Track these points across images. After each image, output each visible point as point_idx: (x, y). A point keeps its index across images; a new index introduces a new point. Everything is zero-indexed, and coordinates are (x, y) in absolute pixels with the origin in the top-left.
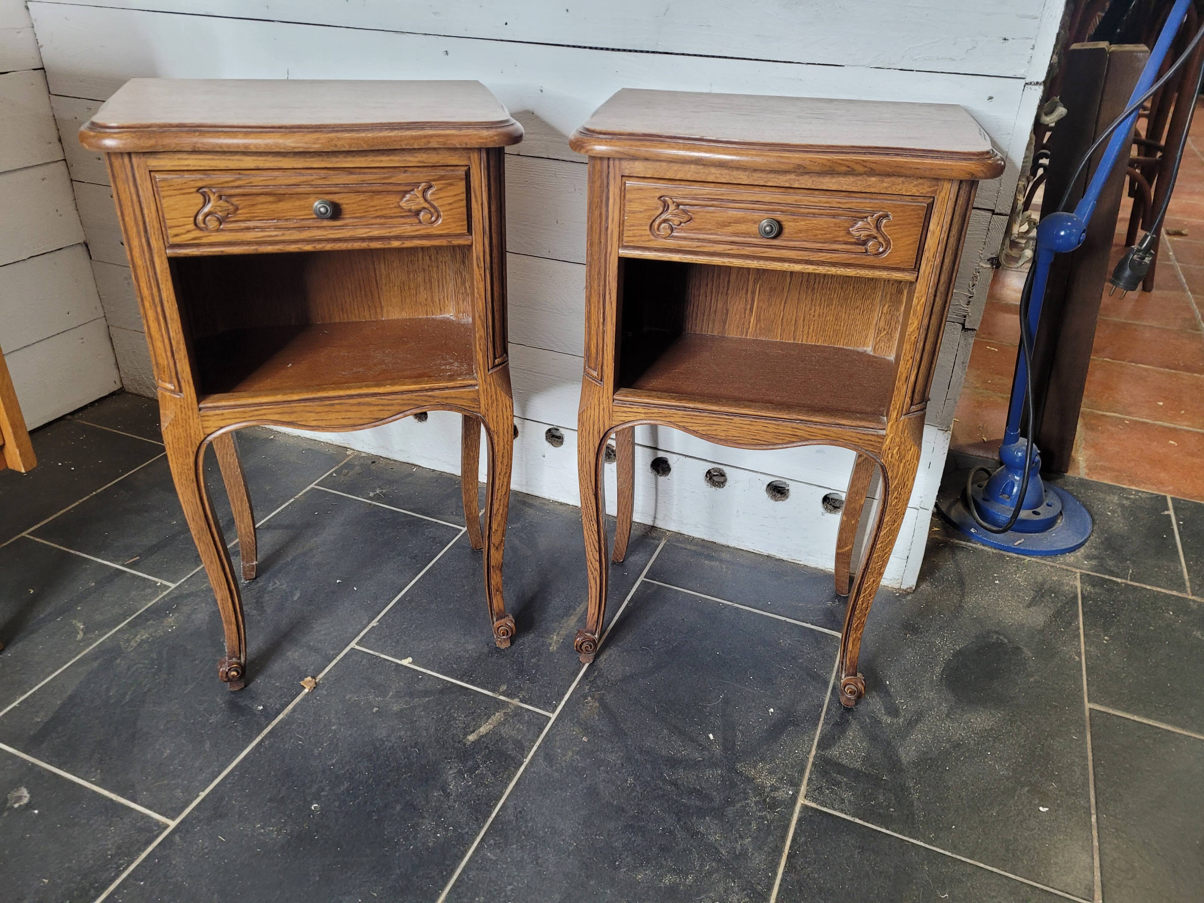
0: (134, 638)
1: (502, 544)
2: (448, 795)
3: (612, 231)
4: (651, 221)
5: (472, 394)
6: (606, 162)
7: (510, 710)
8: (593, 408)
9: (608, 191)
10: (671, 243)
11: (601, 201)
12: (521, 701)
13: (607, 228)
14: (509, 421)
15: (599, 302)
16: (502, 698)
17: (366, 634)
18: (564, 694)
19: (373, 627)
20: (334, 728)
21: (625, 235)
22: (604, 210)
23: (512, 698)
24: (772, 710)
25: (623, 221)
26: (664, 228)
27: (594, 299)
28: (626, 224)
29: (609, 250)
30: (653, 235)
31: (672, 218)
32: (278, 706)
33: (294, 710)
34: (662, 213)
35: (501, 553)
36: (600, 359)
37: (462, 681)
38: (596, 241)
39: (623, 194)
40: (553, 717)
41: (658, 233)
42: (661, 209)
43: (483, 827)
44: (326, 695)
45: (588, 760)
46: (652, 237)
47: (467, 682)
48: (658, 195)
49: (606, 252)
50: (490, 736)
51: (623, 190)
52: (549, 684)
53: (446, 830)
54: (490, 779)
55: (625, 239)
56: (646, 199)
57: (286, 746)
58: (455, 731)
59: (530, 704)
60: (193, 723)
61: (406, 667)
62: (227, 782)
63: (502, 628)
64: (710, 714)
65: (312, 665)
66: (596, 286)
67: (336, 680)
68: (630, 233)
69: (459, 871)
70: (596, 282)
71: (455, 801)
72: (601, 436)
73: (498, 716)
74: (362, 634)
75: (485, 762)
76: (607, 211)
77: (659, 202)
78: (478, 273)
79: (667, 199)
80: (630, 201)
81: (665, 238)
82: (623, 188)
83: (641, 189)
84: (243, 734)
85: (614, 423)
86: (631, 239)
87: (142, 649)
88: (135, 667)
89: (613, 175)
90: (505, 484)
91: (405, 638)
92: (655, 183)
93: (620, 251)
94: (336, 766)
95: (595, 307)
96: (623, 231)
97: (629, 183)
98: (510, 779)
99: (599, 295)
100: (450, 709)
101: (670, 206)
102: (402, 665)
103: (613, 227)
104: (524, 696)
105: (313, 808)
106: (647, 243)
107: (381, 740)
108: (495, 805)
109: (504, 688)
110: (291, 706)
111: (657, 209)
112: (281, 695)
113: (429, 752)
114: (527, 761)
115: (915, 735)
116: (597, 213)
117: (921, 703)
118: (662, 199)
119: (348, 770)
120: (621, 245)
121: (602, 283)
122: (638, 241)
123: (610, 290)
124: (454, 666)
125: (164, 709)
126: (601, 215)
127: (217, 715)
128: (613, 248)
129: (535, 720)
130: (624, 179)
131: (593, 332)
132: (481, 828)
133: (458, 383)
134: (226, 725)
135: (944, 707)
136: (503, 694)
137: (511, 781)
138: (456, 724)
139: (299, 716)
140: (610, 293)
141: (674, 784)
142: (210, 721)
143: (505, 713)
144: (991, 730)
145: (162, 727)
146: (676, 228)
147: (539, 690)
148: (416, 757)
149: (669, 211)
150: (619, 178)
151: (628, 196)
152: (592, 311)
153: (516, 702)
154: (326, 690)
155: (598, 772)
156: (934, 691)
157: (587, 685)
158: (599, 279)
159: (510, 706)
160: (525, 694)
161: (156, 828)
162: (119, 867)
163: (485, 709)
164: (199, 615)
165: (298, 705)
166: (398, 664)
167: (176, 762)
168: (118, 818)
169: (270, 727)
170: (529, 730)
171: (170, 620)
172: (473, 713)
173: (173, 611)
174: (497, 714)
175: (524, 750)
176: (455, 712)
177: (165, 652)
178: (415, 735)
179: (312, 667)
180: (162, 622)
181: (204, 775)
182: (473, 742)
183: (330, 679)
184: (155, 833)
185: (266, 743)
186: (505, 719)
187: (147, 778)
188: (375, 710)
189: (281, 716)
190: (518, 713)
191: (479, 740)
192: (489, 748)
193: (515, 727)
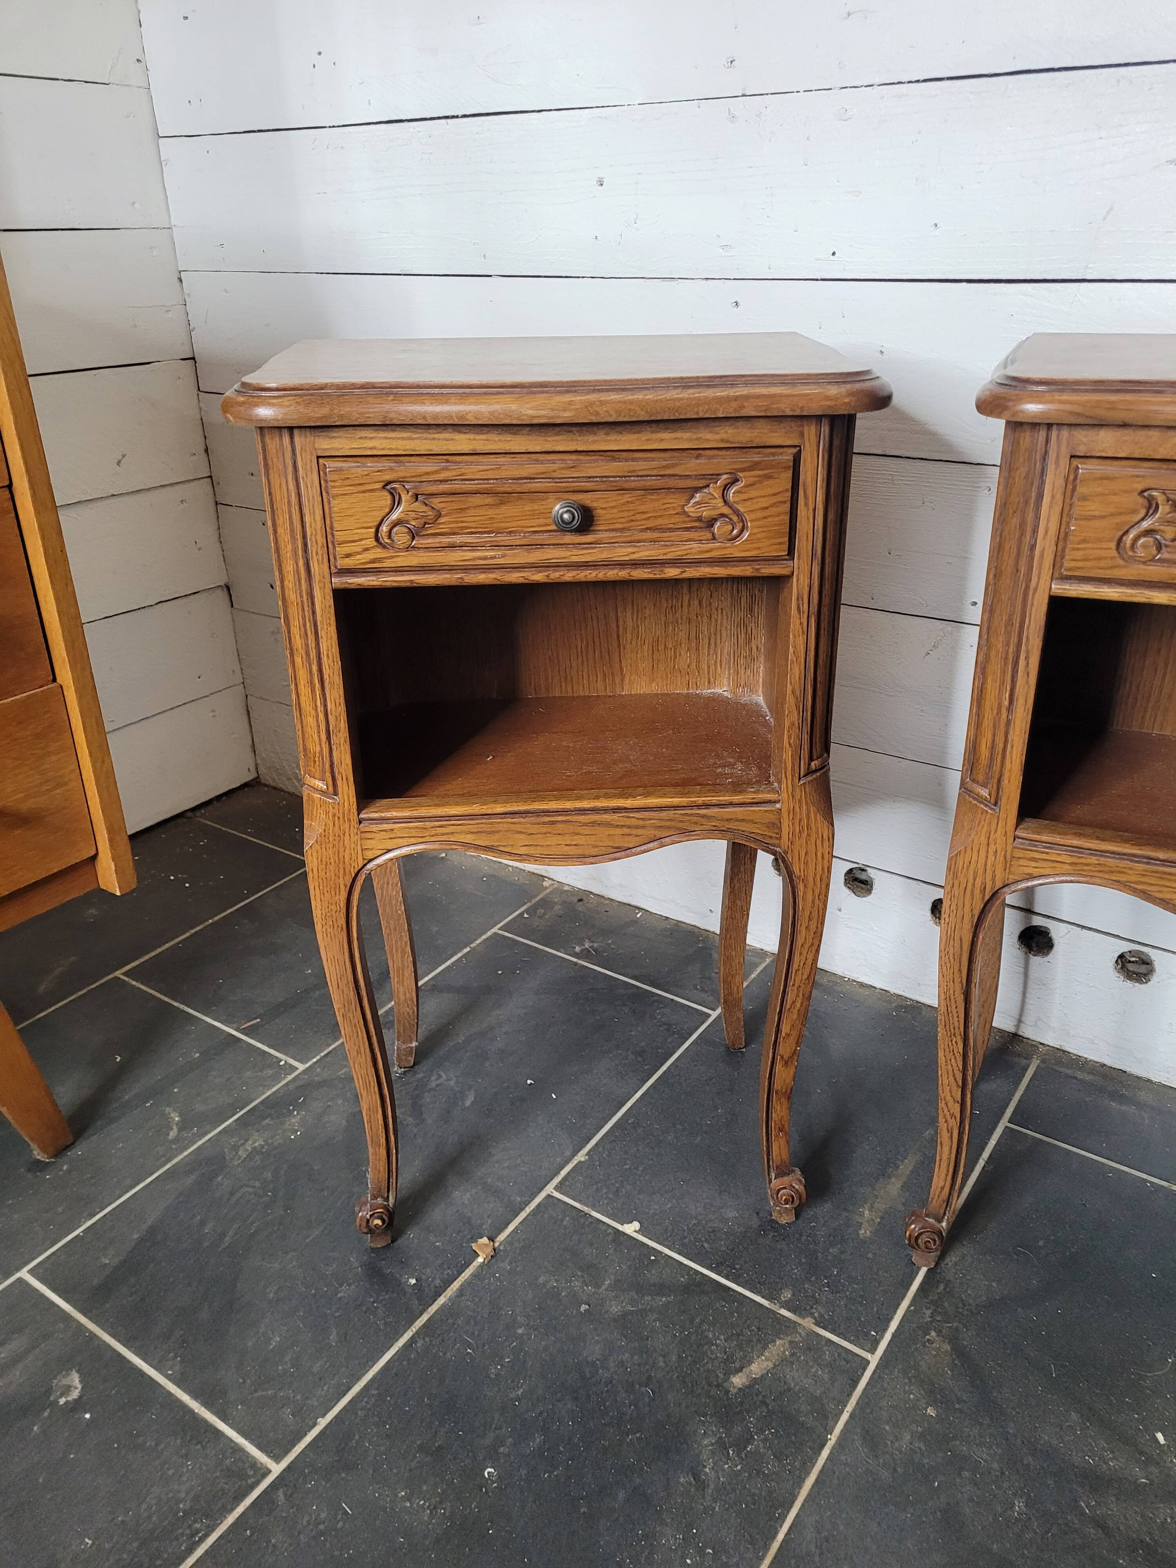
0: (244, 1144)
1: (795, 1058)
2: (702, 1485)
3: (1044, 550)
4: (1121, 533)
5: (771, 816)
6: (1043, 433)
7: (798, 1337)
8: (975, 850)
9: (1043, 483)
10: (1154, 572)
11: (1026, 503)
12: (817, 1324)
13: (1033, 547)
14: (826, 862)
15: (1004, 673)
16: (784, 1312)
17: (569, 1173)
18: (889, 1320)
19: (580, 1162)
20: (520, 1331)
21: (1067, 557)
22: (1030, 516)
23: (802, 1316)
25: (1066, 534)
26: (1144, 546)
27: (995, 666)
28: (1071, 538)
29: (1033, 584)
30: (1123, 559)
31: (1162, 528)
32: (437, 1282)
33: (461, 1291)
34: (1143, 519)
35: (792, 1071)
36: (997, 768)
37: (719, 1273)
38: (1009, 568)
39: (1070, 487)
40: (873, 1360)
41: (1130, 553)
42: (1143, 512)
44: (510, 1272)
45: (940, 1454)
46: (1122, 562)
47: (727, 1278)
48: (1140, 487)
49: (1027, 587)
50: (768, 1382)
51: (1072, 482)
52: (862, 1297)
53: (701, 1553)
54: (772, 1464)
55: (1066, 564)
56: (1115, 494)
57: (449, 1354)
58: (710, 1365)
59: (833, 1331)
60: (314, 1295)
61: (630, 1237)
62: (359, 1406)
63: (784, 1190)
65: (489, 1217)
66: (1000, 646)
67: (523, 1247)
68: (1079, 554)
70: (1001, 639)
71: (715, 1500)
72: (987, 898)
73: (780, 1346)
74: (564, 1173)
75: (762, 1431)
76: (1037, 518)
77: (1141, 500)
78: (798, 622)
79: (1154, 494)
80: (1084, 498)
81: (1144, 563)
82: (1072, 477)
83: (1107, 478)
84: (385, 1321)
85: (1012, 878)
86: (1080, 564)
87: (253, 1164)
88: (241, 1192)
89: (1055, 455)
90: (809, 962)
91: (628, 1187)
92: (1135, 467)
93: (1053, 586)
94: (523, 1401)
95: (994, 681)
96: (1063, 550)
97: (1084, 468)
98: (806, 1470)
99: (1006, 658)
101: (1160, 507)
102: (624, 1234)
103: (1045, 544)
104: (821, 1316)
105: (486, 1474)
106: (1108, 572)
107: (593, 1364)
109: (787, 1295)
110: (456, 1285)
111: (1134, 512)
112: (443, 1264)
113: (669, 1397)
114: (833, 1438)
116: (1015, 521)
118: (1146, 494)
119: (541, 1412)
120: (1056, 575)
121: (1014, 640)
122: (1092, 568)
123: (1028, 652)
124: (706, 1245)
125: (276, 1265)
126: (1023, 524)
127: (349, 1285)
128: (1042, 581)
129: (843, 1363)
130: (1075, 462)
131: (987, 722)
133: (748, 797)
134: (361, 1305)
136: (787, 1306)
137: (808, 1474)
138: (712, 1352)
139: (468, 1304)
140: (1027, 658)
141: (1101, 1525)
142: (339, 1295)
143: (792, 1343)
145: (271, 1296)
146: (1166, 546)
147: (846, 1306)
148: (649, 1404)
149: (1158, 515)
150: (1064, 462)
151: (1081, 490)
152: (989, 687)
153: (808, 1323)
154: (510, 1263)
155: (958, 1480)
157: (928, 1309)
158: (1008, 634)
159: (800, 1330)
160: (822, 1311)
161: (251, 1473)
162: (193, 1535)
163: (759, 1329)
164: (333, 1118)
165: (468, 1283)
166: (618, 1230)
167: (287, 1359)
168: (199, 1447)
169: (425, 1318)
170: (833, 1380)
171: (293, 1121)
172: (738, 1335)
173: (298, 1107)
174: (778, 1342)
175: (827, 1418)
176: (709, 1330)
177: (282, 1172)
178: (646, 1364)
179: (490, 1221)
180: (282, 1123)
181: (325, 1388)
182: (740, 1389)
183: (517, 1244)
184: (250, 1481)
185: (419, 1345)
186: (793, 1355)
187: (244, 1382)
188: (584, 1307)
189: (442, 1300)
190: (813, 1344)
191: (750, 1387)
192: (767, 1405)
193: (809, 1371)
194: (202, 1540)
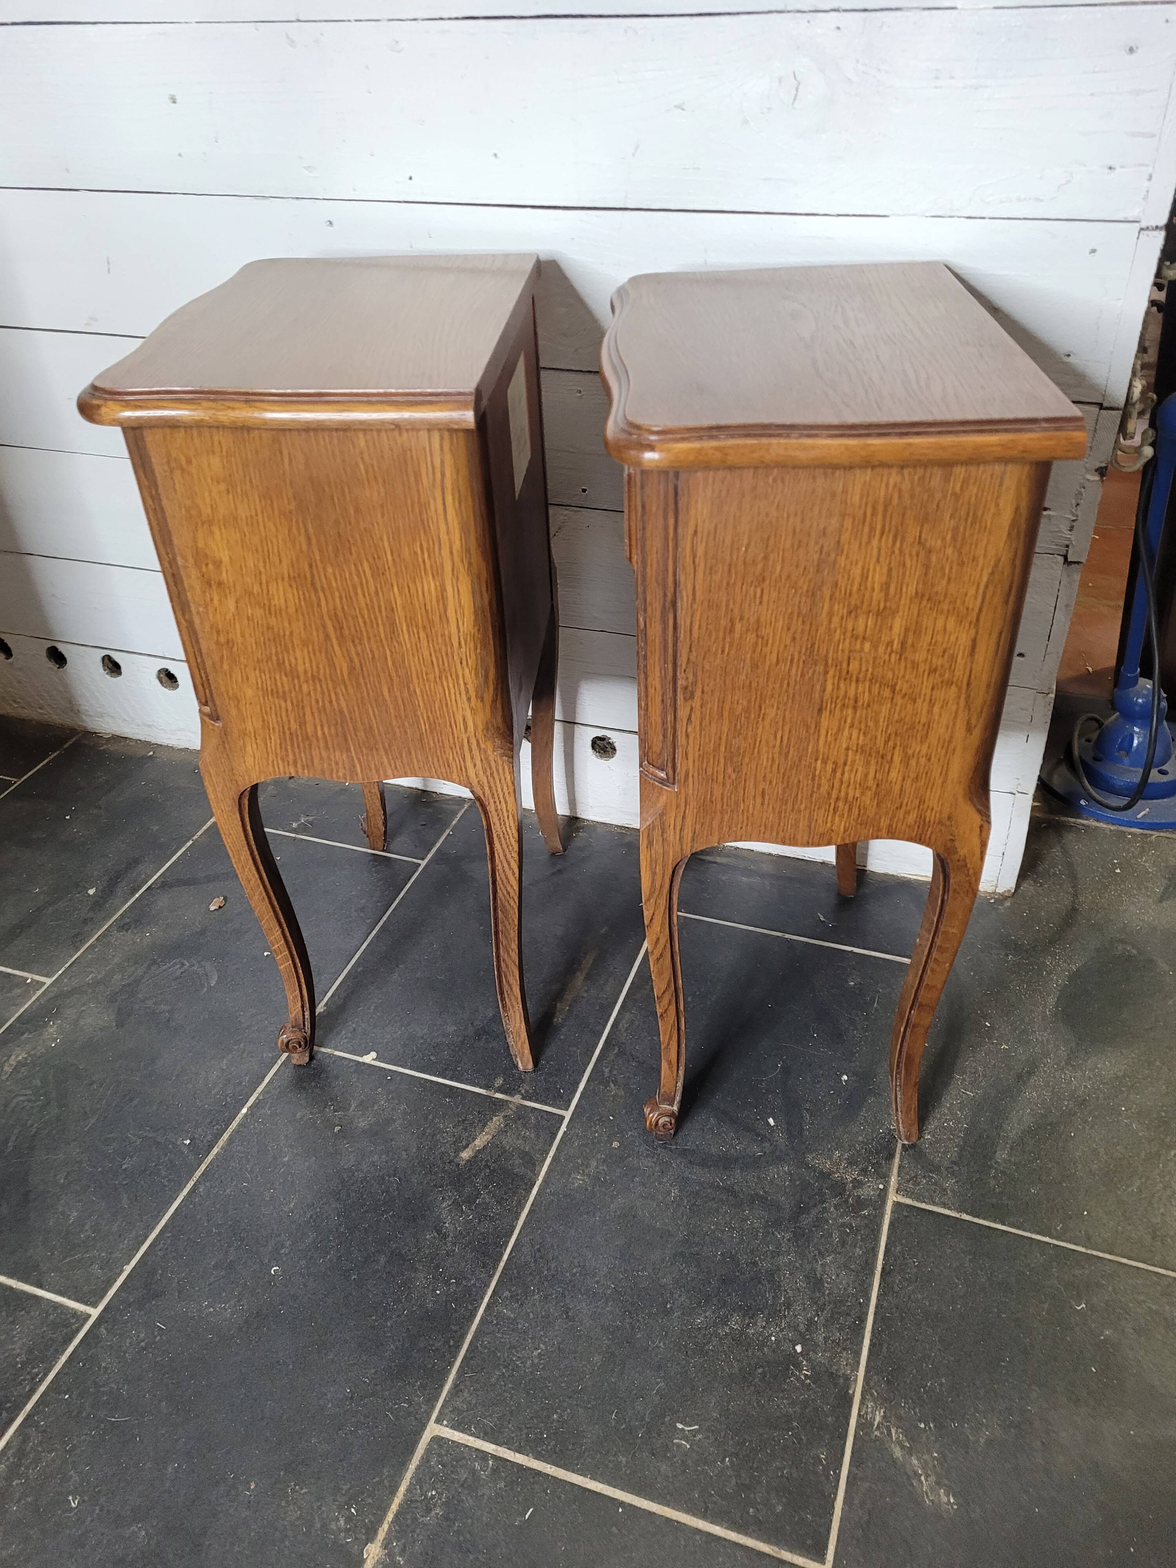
0: (8, 1060)
2: (445, 1236)
7: (510, 1112)
12: (525, 1098)
16: (498, 1096)
18: (577, 1083)
19: (320, 1013)
20: (286, 1159)
23: (512, 1095)
24: (845, 1077)
32: (209, 1138)
33: (231, 1140)
37: (445, 1078)
40: (568, 1115)
43: (494, 1274)
44: (271, 1115)
45: (619, 1170)
47: (451, 1079)
50: (489, 1150)
52: (558, 1070)
53: (447, 1283)
54: (496, 1209)
57: (228, 1191)
58: (443, 1149)
59: (537, 1101)
60: (102, 1172)
61: (370, 1066)
62: (157, 1248)
64: (767, 1090)
65: (246, 1075)
67: (279, 1093)
69: (469, 1337)
71: (454, 1244)
73: (496, 1122)
75: (486, 1187)
84: (169, 1181)
87: (20, 1075)
88: (15, 1101)
91: (363, 1025)
94: (295, 1211)
100: (434, 1118)
102: (364, 1064)
104: (527, 1091)
105: (272, 1272)
107: (350, 1170)
108: (506, 1244)
109: (499, 1081)
110: (226, 1136)
112: (211, 1122)
113: (413, 1180)
114: (540, 1179)
115: (1031, 1094)
117: (1033, 1048)
119: (311, 1216)
124: (432, 1058)
125: (60, 1156)
127: (131, 1157)
129: (545, 1122)
132: (491, 1276)
134: (145, 1171)
135: (1063, 1051)
136: (500, 1090)
137: (523, 1208)
138: (444, 1138)
139: (239, 1148)
141: (731, 1191)
142: (124, 1167)
143: (505, 1117)
144: (1124, 1076)
145: (62, 1181)
147: (545, 1079)
148: (398, 1189)
153: (516, 1099)
154: (270, 1108)
155: (632, 1185)
156: (1049, 1031)
157: (606, 1068)
159: (511, 1106)
160: (527, 1088)
161: (73, 1321)
162: (33, 1379)
163: (479, 1113)
164: (89, 1020)
165: (236, 1132)
166: (359, 1062)
167: (87, 1228)
168: (23, 1313)
169: (203, 1167)
170: (538, 1136)
171: (51, 1030)
172: (464, 1121)
173: (53, 1017)
174: (495, 1119)
175: (534, 1164)
176: (440, 1122)
177: (50, 1077)
178: (392, 1159)
179: (247, 1078)
180: (41, 1034)
181: (126, 1242)
182: (467, 1161)
183: (273, 1092)
184: (74, 1327)
185: (201, 1190)
186: (507, 1125)
187: (53, 1254)
188: (337, 1129)
189: (216, 1150)
190: (522, 1113)
191: (475, 1157)
192: (489, 1167)
193: (519, 1135)
194: (42, 1381)
